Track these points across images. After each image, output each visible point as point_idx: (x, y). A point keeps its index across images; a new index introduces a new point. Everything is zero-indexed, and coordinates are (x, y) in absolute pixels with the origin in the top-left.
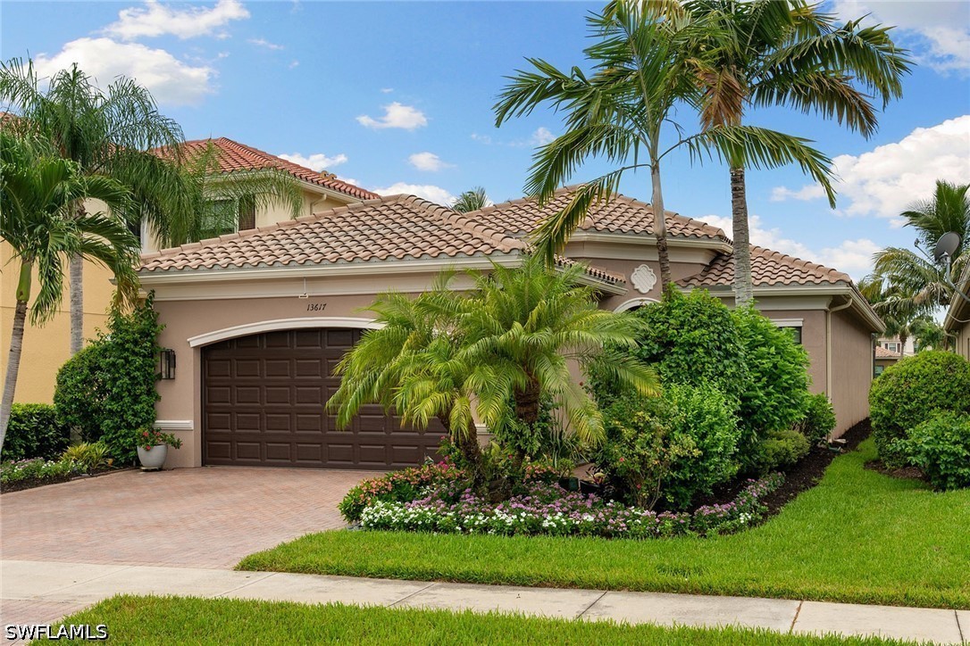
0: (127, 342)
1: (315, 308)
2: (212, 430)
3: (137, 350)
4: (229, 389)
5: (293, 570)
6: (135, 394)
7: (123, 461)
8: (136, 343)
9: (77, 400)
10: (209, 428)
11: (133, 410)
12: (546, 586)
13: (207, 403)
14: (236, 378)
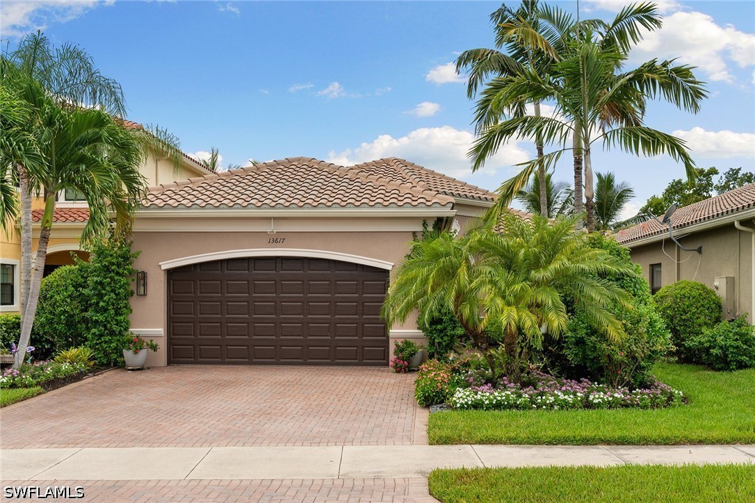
0: (113, 264)
1: (275, 241)
2: (176, 337)
3: (121, 271)
4: (192, 303)
5: (481, 442)
6: (117, 307)
7: (105, 362)
8: (119, 265)
9: (65, 311)
10: (174, 335)
11: (116, 320)
12: (681, 444)
13: (172, 315)
14: (199, 295)
